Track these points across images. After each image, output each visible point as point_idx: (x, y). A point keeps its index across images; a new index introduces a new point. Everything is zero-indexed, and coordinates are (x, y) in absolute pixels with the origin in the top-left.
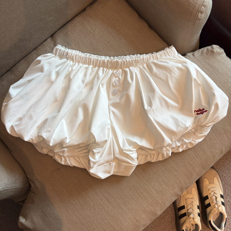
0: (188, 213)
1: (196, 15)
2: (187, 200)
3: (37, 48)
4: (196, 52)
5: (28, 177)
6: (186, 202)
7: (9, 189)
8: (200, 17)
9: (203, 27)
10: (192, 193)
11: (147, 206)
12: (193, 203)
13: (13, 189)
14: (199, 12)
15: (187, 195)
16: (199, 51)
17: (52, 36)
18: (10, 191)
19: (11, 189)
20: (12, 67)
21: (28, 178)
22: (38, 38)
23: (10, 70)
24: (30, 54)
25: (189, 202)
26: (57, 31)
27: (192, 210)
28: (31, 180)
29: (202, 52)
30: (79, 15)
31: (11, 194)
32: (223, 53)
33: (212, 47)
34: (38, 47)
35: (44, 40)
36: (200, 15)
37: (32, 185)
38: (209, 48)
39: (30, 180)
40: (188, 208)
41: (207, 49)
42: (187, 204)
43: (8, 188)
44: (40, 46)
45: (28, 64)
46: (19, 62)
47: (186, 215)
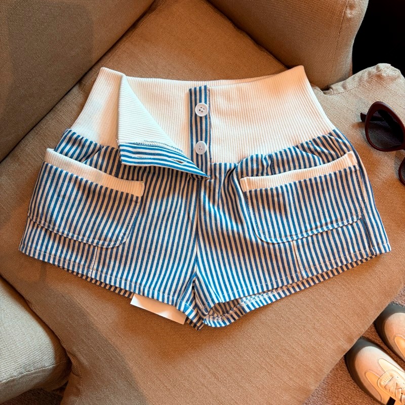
1: (341, 12)
3: (54, 109)
4: (350, 80)
5: (65, 346)
7: (32, 374)
8: (349, 16)
9: (356, 33)
11: (290, 379)
13: (39, 372)
14: (346, 7)
16: (354, 79)
17: (79, 82)
18: (34, 378)
19: (35, 373)
21: (64, 349)
22: (56, 90)
23: (11, 155)
24: (44, 121)
26: (88, 71)
28: (71, 352)
29: (360, 80)
30: (125, 39)
31: (36, 381)
32: (399, 77)
33: (378, 68)
34: (57, 106)
35: (66, 92)
36: (348, 11)
37: (73, 360)
38: (372, 69)
39: (69, 353)
41: (369, 73)
43: (29, 371)
44: (59, 103)
45: (42, 139)
46: (25, 138)
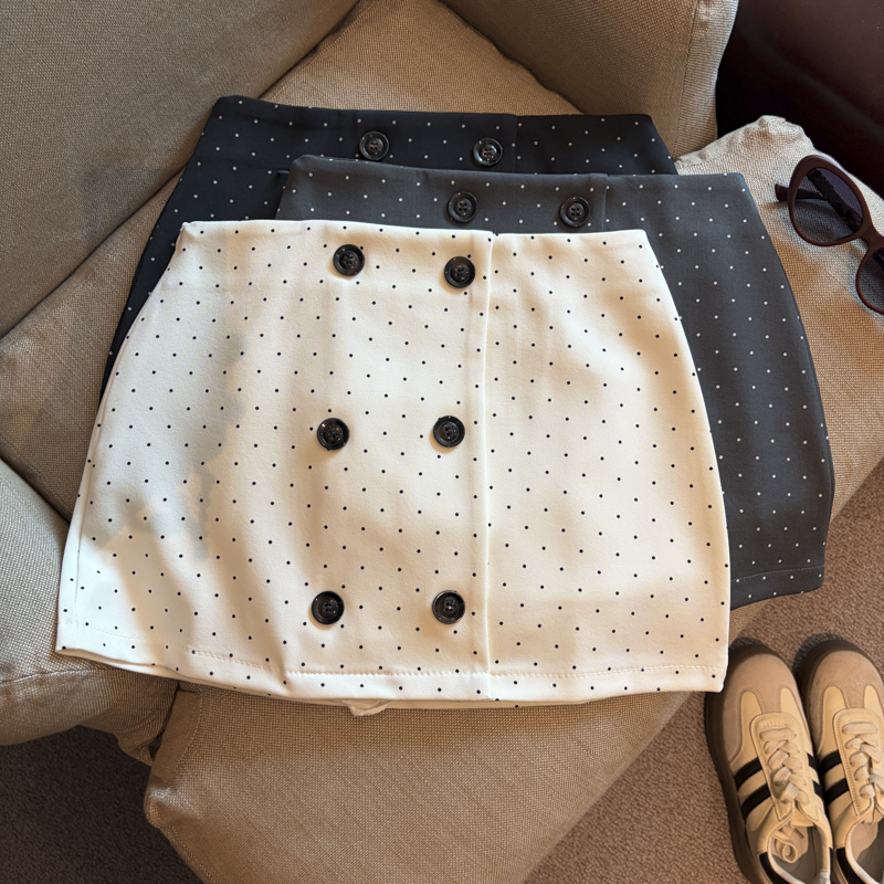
0: (777, 784)
1: (690, 10)
2: (766, 737)
4: (711, 146)
6: (763, 744)
9: (720, 55)
10: (783, 710)
12: (790, 744)
14: (698, 1)
15: (762, 720)
16: (718, 143)
20: (84, 261)
25: (773, 745)
27: (790, 774)
33: (762, 124)
36: (703, 9)
40: (774, 767)
42: (766, 753)
47: (769, 795)
